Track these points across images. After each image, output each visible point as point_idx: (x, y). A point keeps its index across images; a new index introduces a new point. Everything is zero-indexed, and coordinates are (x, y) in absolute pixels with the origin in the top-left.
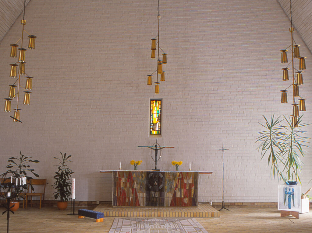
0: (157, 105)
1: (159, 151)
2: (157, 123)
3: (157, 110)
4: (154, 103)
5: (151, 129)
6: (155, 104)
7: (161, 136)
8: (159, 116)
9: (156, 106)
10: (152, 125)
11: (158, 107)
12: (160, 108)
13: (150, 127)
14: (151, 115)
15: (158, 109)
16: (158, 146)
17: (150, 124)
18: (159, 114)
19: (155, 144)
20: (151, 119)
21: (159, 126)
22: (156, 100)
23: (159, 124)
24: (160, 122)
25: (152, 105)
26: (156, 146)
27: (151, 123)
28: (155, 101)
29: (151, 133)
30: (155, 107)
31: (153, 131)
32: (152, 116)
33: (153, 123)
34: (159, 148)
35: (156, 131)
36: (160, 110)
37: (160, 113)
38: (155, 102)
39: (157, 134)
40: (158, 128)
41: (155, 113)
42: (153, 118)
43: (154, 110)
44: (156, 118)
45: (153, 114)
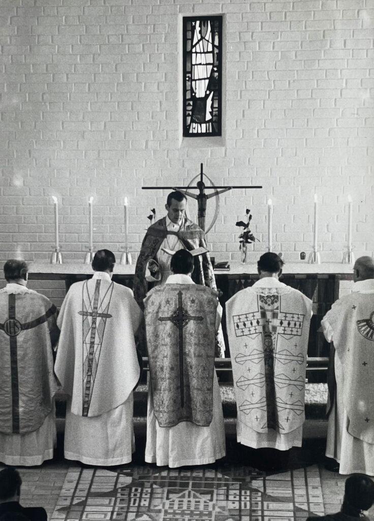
0: (208, 36)
1: (210, 203)
2: (207, 96)
3: (208, 52)
5: (189, 119)
6: (200, 32)
7: (223, 144)
9: (202, 38)
10: (191, 103)
11: (210, 41)
12: (216, 43)
13: (185, 110)
14: (188, 69)
15: (210, 49)
16: (207, 183)
17: (185, 100)
18: (213, 64)
19: (199, 179)
20: (188, 84)
21: (212, 107)
22: (203, 20)
23: (213, 100)
24: (217, 94)
25: (189, 36)
26: (201, 185)
27: (188, 96)
28: (198, 22)
29: (186, 133)
30: (201, 42)
31: (194, 125)
32: (191, 72)
33: (193, 98)
34: (212, 191)
35: (204, 125)
36: (216, 51)
37: (216, 63)
38: (200, 26)
39: (206, 134)
40: (210, 112)
41: (200, 64)
42: (193, 78)
43: (197, 51)
44: (205, 79)
45: (193, 67)
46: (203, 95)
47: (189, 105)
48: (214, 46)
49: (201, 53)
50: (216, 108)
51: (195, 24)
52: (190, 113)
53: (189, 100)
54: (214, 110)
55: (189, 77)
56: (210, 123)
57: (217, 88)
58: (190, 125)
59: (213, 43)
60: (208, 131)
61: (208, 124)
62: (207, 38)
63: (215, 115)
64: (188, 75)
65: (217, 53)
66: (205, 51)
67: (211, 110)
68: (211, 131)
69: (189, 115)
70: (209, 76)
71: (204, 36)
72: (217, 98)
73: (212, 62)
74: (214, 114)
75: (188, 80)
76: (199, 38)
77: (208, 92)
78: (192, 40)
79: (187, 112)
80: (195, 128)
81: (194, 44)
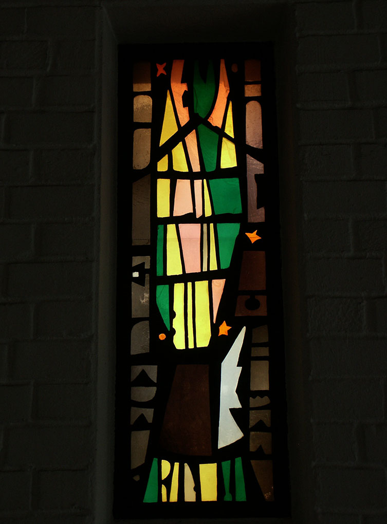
0: (221, 114)
2: (220, 346)
3: (220, 173)
4: (179, 89)
5: (141, 440)
6: (188, 100)
8: (241, 242)
9: (197, 121)
11: (229, 130)
12: (254, 138)
13: (121, 401)
15: (229, 159)
18: (241, 219)
21: (245, 391)
23: (244, 361)
24: (262, 335)
30: (191, 140)
31: (166, 467)
32: (150, 250)
33: (162, 352)
35: (209, 471)
36: (255, 166)
37: (258, 215)
38: (187, 78)
40: (233, 411)
41: (190, 218)
42: (160, 273)
43: (176, 168)
44: (208, 276)
45: (161, 227)
46: (203, 341)
47: (144, 380)
48: (242, 150)
49: (190, 176)
50: (261, 393)
51: (169, 70)
52: (149, 414)
53: (142, 359)
54: (254, 402)
55: (140, 268)
56: (238, 462)
57: (262, 311)
58: (145, 470)
59: (239, 140)
60: (228, 497)
61: (226, 465)
62: (216, 119)
63: (260, 426)
64: (136, 261)
65: (257, 177)
66: (210, 168)
67: (238, 405)
68: (241, 496)
69: (142, 424)
70: (225, 265)
71: (203, 115)
72: (265, 352)
73: (239, 210)
74: (252, 423)
75: (140, 281)
76: (184, 118)
77: (224, 329)
78: (156, 125)
79: (136, 413)
80: (168, 482)
81: (163, 141)
